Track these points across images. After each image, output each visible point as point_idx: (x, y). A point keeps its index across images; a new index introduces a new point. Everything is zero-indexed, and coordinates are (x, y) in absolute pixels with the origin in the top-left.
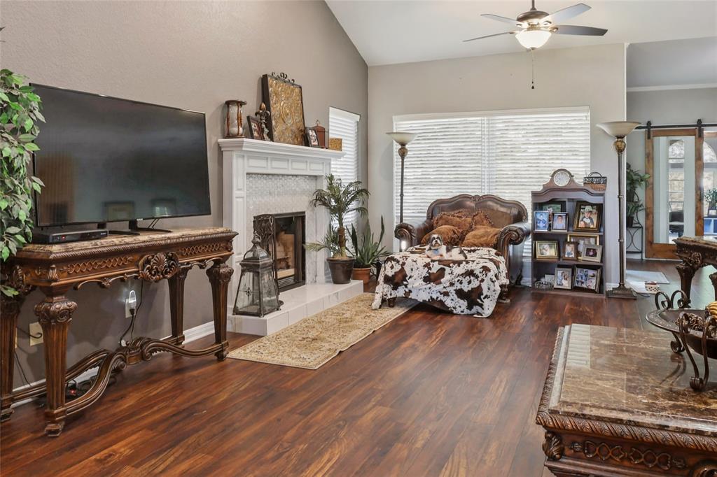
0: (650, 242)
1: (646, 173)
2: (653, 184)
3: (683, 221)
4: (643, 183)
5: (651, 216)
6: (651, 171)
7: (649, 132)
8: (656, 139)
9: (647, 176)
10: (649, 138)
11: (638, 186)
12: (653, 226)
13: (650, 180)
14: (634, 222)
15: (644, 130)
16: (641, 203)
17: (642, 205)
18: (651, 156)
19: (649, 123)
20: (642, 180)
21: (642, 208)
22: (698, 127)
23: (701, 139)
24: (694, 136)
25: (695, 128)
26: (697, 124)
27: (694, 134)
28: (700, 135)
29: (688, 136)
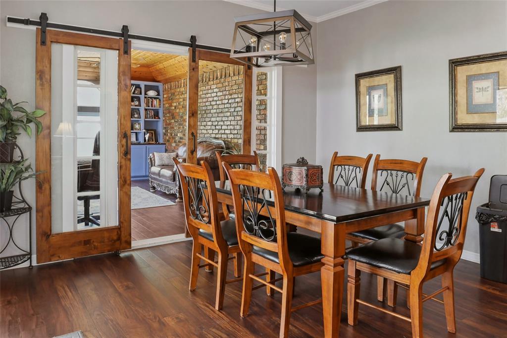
0: (45, 233)
1: (37, 108)
2: (49, 128)
3: (98, 189)
4: (32, 125)
5: (46, 186)
6: (46, 104)
7: (43, 32)
8: (55, 48)
9: (39, 113)
10: (43, 43)
11: (21, 131)
12: (50, 204)
13: (45, 122)
14: (14, 199)
15: (34, 28)
16: (26, 164)
17: (29, 167)
18: (47, 77)
19: (44, 17)
20: (29, 121)
21: (30, 172)
22: (123, 37)
23: (127, 57)
24: (118, 51)
25: (118, 38)
26: (121, 32)
27: (117, 48)
28: (126, 51)
29: (107, 50)
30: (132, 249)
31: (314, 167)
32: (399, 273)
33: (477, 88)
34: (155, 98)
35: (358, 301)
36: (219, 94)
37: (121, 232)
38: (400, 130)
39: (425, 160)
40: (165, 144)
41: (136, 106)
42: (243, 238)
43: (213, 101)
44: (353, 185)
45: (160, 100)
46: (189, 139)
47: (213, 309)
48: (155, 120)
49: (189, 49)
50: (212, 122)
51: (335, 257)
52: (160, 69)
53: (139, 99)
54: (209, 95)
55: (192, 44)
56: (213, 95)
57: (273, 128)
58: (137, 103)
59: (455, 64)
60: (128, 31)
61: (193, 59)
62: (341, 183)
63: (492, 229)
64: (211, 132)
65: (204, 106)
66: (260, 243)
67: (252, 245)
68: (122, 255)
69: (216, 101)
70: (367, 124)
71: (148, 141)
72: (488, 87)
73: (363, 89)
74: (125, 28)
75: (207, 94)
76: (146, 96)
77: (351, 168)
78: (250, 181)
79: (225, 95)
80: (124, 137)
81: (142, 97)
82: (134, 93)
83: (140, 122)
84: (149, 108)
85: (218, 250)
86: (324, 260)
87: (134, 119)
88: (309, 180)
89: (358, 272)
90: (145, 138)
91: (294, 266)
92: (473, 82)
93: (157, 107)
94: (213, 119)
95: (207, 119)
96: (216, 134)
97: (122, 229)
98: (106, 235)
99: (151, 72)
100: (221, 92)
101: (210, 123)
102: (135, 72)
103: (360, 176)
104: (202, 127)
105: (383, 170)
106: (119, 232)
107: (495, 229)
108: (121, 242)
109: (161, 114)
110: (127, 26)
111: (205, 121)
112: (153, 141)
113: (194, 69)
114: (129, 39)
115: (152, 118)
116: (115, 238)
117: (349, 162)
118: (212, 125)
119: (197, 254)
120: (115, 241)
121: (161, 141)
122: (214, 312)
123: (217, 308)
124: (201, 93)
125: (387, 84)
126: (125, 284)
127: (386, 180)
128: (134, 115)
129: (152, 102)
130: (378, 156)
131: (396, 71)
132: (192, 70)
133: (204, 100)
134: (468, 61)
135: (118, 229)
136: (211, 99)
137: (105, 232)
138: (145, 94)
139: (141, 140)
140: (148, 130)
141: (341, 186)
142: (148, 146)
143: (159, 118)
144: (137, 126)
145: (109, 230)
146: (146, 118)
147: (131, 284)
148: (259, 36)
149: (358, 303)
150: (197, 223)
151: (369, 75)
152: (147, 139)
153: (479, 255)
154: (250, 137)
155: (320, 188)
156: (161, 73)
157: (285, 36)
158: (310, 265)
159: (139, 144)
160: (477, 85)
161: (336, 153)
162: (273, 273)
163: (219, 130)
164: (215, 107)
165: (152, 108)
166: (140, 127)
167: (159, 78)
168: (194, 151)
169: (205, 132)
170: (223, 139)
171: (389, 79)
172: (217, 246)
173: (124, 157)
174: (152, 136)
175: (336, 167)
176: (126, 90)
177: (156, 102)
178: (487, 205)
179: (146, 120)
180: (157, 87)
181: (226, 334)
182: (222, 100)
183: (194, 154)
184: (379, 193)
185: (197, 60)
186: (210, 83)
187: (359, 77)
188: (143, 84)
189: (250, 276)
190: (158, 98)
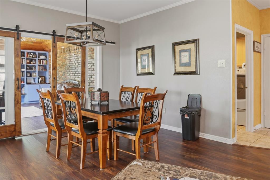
3: (4, 106)
22: (16, 31)
23: (19, 41)
24: (14, 38)
25: (14, 31)
26: (15, 29)
27: (13, 37)
28: (18, 38)
29: (8, 37)
30: (22, 135)
31: (104, 92)
32: (131, 135)
33: (183, 56)
34: (44, 60)
35: (118, 149)
36: (76, 58)
37: (16, 127)
38: (154, 74)
39: (156, 88)
40: (50, 84)
41: (33, 64)
42: (67, 124)
43: (73, 61)
44: (129, 100)
45: (47, 61)
46: (52, 81)
47: (55, 158)
48: (44, 71)
49: (52, 37)
50: (73, 72)
51: (103, 130)
52: (47, 45)
53: (35, 60)
54: (71, 58)
55: (54, 34)
56: (73, 58)
57: (97, 75)
58: (34, 62)
59: (175, 44)
60: (19, 28)
61: (54, 42)
62: (124, 100)
63: (186, 118)
64: (72, 77)
65: (69, 64)
66: (72, 126)
67: (72, 128)
68: (16, 139)
69: (75, 61)
70: (146, 72)
71: (41, 82)
72: (187, 55)
73: (139, 55)
74: (17, 27)
75: (70, 57)
76: (39, 58)
77: (128, 92)
78: (67, 98)
79: (79, 58)
80: (17, 80)
81: (37, 59)
82: (32, 57)
83: (36, 72)
84: (41, 65)
85: (57, 131)
86: (99, 131)
87: (32, 71)
88: (101, 98)
89: (118, 137)
90: (39, 81)
91: (87, 135)
92: (182, 53)
93: (45, 64)
94: (73, 70)
95: (70, 71)
96: (75, 78)
97: (17, 126)
98: (8, 129)
99: (42, 46)
100: (77, 56)
101: (72, 73)
102: (33, 46)
103: (131, 96)
104: (68, 75)
105: (140, 93)
106: (15, 127)
107: (186, 117)
108: (16, 132)
109: (48, 68)
110: (18, 26)
111: (69, 72)
112: (43, 82)
113: (55, 46)
114: (19, 32)
115: (43, 70)
116: (13, 130)
117: (128, 90)
118: (73, 73)
119: (50, 134)
120: (13, 132)
121: (48, 82)
122: (55, 159)
123: (56, 157)
124: (67, 57)
125: (148, 54)
126: (15, 150)
127: (141, 97)
128: (33, 68)
129: (43, 62)
130: (139, 87)
131: (152, 47)
132: (53, 47)
133: (69, 61)
134: (179, 43)
135: (15, 125)
136: (72, 60)
137: (7, 127)
138: (39, 57)
139: (37, 82)
140: (40, 77)
141: (124, 101)
142: (40, 85)
143: (47, 70)
144: (34, 75)
145: (10, 126)
146: (39, 70)
147: (18, 150)
148: (81, 32)
149: (118, 150)
150: (48, 119)
151: (141, 49)
152: (40, 81)
153: (181, 129)
154: (85, 79)
155: (108, 101)
156: (47, 46)
157: (90, 33)
158: (95, 135)
159: (36, 84)
160: (183, 54)
161: (123, 86)
162: (78, 139)
163: (76, 76)
164: (74, 64)
165: (43, 65)
166: (36, 75)
167: (47, 49)
168: (55, 86)
169: (70, 77)
170: (78, 81)
171: (149, 51)
172: (56, 129)
173: (17, 90)
174: (43, 79)
175: (122, 92)
176: (18, 57)
177: (44, 62)
178: (186, 107)
179: (39, 71)
180: (46, 54)
181: (57, 167)
182: (77, 61)
183: (55, 88)
184: (138, 103)
185: (56, 42)
186: (71, 52)
187: (137, 50)
188: (37, 52)
189: (71, 141)
190: (46, 60)
